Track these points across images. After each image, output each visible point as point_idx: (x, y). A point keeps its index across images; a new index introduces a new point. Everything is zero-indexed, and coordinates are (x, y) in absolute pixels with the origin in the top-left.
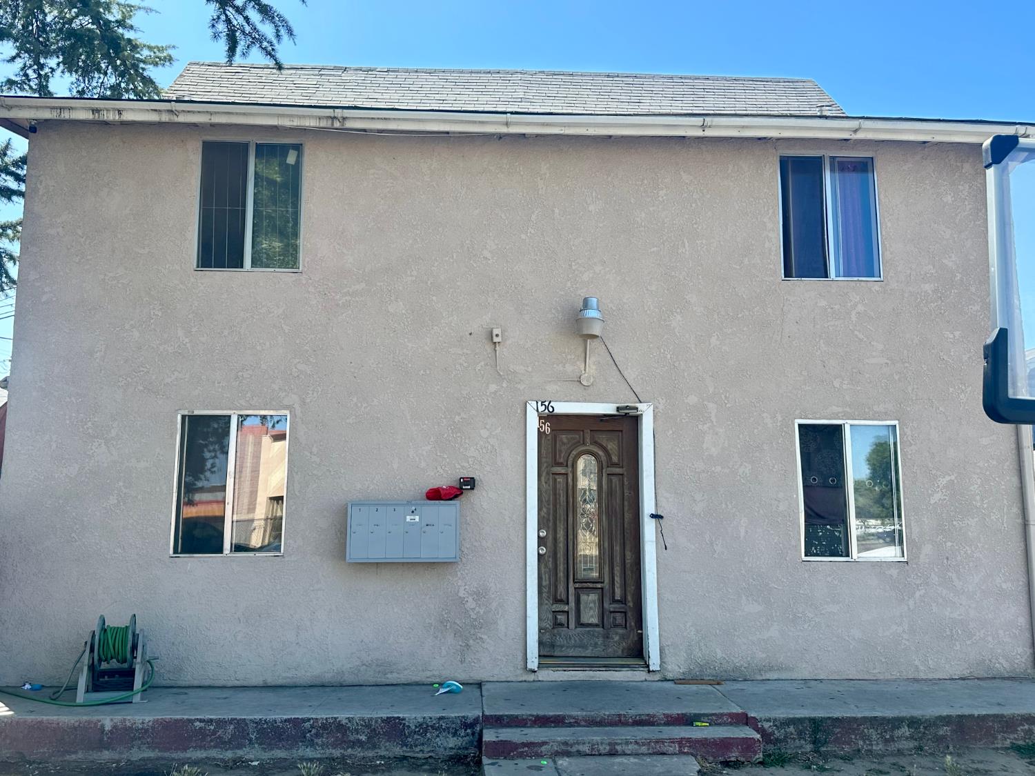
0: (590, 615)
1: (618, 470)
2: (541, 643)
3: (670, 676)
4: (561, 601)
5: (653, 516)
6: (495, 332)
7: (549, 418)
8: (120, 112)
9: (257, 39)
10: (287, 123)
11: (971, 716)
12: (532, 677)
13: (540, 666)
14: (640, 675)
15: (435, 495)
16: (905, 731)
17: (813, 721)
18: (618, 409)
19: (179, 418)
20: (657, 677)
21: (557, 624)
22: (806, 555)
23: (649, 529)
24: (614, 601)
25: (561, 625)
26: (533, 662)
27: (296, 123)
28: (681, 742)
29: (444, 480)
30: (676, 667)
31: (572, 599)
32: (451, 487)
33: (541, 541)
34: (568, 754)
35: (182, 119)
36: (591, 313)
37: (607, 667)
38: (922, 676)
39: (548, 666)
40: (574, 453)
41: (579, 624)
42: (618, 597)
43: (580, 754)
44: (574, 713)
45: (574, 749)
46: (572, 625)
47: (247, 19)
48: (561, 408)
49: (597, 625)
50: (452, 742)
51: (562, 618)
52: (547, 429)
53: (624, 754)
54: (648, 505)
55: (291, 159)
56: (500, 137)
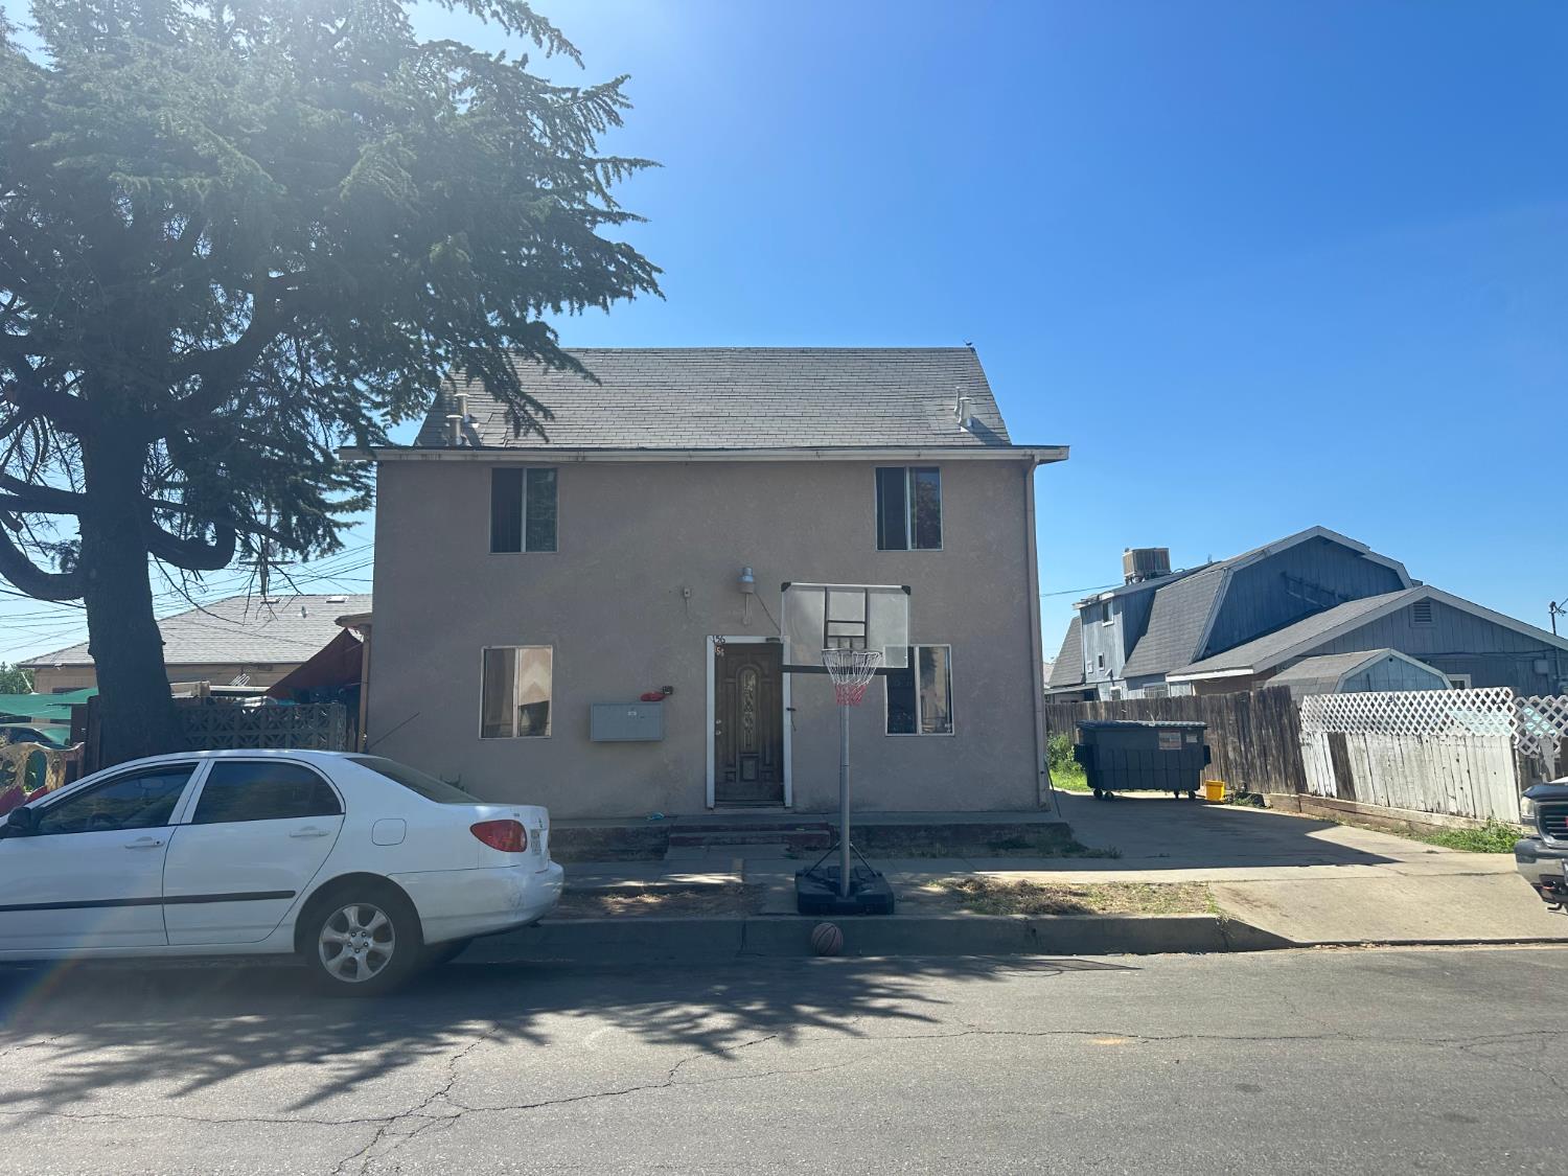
0: (750, 774)
1: (768, 680)
2: (717, 792)
3: (798, 810)
4: (731, 766)
5: (788, 709)
6: (686, 590)
7: (724, 646)
8: (440, 455)
9: (533, 424)
10: (547, 459)
11: (963, 825)
12: (710, 813)
13: (715, 806)
14: (779, 810)
15: (647, 698)
16: (923, 833)
17: (866, 827)
18: (767, 639)
19: (482, 651)
20: (792, 811)
21: (728, 780)
22: (889, 732)
23: (787, 718)
24: (765, 765)
25: (731, 781)
26: (711, 802)
27: (554, 459)
28: (783, 837)
29: (652, 688)
30: (801, 806)
31: (738, 764)
32: (657, 693)
33: (717, 727)
34: (715, 844)
35: (480, 459)
36: (748, 579)
37: (759, 806)
38: (963, 809)
39: (722, 806)
40: (739, 670)
41: (742, 779)
42: (768, 762)
43: (725, 843)
44: (726, 824)
45: (721, 840)
46: (737, 780)
47: (526, 412)
48: (729, 640)
49: (753, 780)
50: (654, 841)
51: (731, 776)
52: (721, 653)
53: (750, 843)
54: (787, 703)
55: (550, 478)
56: (687, 463)
